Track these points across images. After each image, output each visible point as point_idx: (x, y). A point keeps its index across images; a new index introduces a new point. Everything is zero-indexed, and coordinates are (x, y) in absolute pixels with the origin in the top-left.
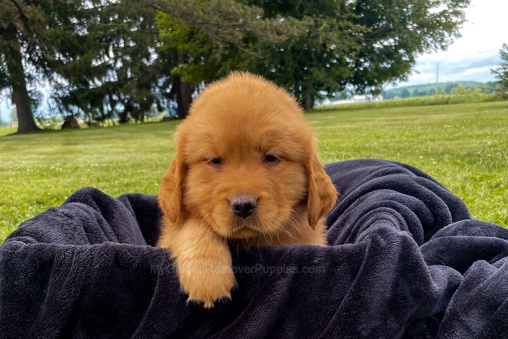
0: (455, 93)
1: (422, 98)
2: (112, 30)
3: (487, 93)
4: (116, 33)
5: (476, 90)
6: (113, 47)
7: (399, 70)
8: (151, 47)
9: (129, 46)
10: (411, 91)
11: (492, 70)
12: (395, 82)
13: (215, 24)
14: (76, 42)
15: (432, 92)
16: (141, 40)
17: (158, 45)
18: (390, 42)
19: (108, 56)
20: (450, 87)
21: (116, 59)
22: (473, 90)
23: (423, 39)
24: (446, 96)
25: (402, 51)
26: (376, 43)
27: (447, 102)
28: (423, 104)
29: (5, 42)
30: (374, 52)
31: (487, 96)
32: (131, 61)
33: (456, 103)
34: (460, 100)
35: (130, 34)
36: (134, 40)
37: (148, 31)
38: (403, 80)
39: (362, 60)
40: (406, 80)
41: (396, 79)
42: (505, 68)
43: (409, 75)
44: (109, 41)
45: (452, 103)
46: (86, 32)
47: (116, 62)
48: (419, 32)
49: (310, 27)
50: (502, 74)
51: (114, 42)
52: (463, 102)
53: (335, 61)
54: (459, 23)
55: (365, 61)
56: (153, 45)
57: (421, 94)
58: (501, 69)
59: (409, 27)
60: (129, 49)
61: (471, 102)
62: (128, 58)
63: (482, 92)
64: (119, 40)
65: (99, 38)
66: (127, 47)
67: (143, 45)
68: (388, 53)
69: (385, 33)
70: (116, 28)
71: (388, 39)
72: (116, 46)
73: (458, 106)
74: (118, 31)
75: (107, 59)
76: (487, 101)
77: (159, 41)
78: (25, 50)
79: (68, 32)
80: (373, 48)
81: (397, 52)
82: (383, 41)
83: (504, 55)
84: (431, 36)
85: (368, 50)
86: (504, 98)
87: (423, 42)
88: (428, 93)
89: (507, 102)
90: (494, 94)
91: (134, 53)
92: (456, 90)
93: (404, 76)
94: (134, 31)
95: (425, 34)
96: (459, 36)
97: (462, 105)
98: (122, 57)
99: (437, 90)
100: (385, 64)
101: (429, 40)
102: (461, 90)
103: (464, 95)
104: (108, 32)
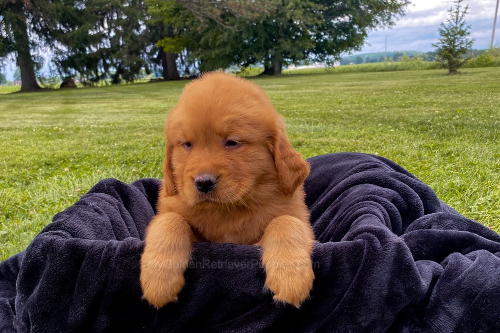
0: (401, 61)
1: (374, 65)
2: (107, 5)
3: (429, 61)
4: (110, 8)
5: (419, 59)
6: (108, 19)
7: (354, 41)
8: (141, 20)
9: (121, 19)
10: (364, 59)
11: (433, 44)
12: (351, 51)
13: (196, 3)
14: (75, 15)
15: (382, 59)
16: (133, 14)
17: (147, 18)
18: (346, 19)
19: (103, 26)
20: (396, 56)
21: (109, 30)
22: (416, 59)
23: (373, 17)
24: (395, 63)
25: (356, 26)
26: (334, 19)
27: (395, 69)
28: (375, 70)
29: (13, 15)
30: (333, 27)
31: (428, 63)
32: (123, 31)
33: (403, 70)
34: (406, 67)
35: (123, 9)
36: (126, 14)
37: (138, 7)
38: (357, 50)
39: (322, 34)
40: (360, 50)
41: (351, 50)
42: (443, 43)
43: (362, 46)
44: (104, 14)
45: (400, 70)
46: (84, 6)
47: (109, 32)
48: (370, 11)
49: (278, 6)
50: (441, 48)
51: (108, 15)
52: (409, 69)
53: (299, 34)
54: (403, 5)
55: (325, 34)
56: (142, 18)
57: (372, 61)
58: (440, 43)
59: (362, 7)
60: (121, 21)
61: (415, 70)
62: (120, 28)
63: (424, 60)
64: (113, 13)
65: (95, 12)
66: (119, 19)
67: (134, 18)
68: (344, 28)
69: (342, 12)
70: (110, 4)
71: (344, 16)
72: (110, 18)
73: (406, 72)
74: (112, 6)
75: (102, 29)
76: (429, 68)
77: (148, 15)
78: (30, 21)
79: (68, 7)
80: (332, 23)
81: (352, 27)
82: (339, 18)
83: (442, 32)
84: (380, 15)
85: (327, 25)
86: (444, 67)
87: (373, 19)
88: (378, 60)
89: (447, 71)
90: (434, 62)
91: (126, 25)
92: (402, 58)
93: (358, 47)
94: (126, 7)
95: (375, 13)
96: (404, 15)
97: (409, 71)
98: (115, 28)
99: (386, 58)
100: (342, 37)
101: (378, 18)
102: (406, 58)
103: (409, 63)
104: (104, 7)
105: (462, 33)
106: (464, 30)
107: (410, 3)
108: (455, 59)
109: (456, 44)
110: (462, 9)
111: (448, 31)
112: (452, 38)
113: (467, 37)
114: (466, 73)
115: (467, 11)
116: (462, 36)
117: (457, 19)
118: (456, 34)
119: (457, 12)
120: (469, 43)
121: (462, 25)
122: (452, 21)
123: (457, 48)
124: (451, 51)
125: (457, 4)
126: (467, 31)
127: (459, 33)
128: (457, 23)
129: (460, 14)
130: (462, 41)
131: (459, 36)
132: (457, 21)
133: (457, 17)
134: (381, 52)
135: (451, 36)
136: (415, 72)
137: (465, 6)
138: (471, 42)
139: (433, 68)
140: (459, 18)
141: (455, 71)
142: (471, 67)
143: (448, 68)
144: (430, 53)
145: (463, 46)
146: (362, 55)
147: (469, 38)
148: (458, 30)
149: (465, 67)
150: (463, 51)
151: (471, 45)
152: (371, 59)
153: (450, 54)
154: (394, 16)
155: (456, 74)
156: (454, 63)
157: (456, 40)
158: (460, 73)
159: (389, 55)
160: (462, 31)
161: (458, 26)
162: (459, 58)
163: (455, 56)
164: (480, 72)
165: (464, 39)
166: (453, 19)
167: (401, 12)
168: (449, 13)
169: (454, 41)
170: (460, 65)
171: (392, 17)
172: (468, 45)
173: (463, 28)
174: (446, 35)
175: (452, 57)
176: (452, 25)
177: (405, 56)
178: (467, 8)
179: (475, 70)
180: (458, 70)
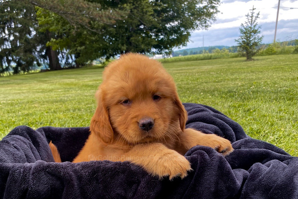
0: (214, 53)
1: (195, 56)
2: (7, 17)
3: (233, 52)
4: (9, 19)
5: (226, 51)
6: (8, 27)
7: (182, 40)
9: (18, 27)
10: (189, 52)
11: (235, 40)
12: (180, 46)
13: (71, 14)
15: (201, 52)
16: (26, 24)
17: (36, 26)
18: (175, 23)
19: (5, 33)
20: (211, 49)
21: (9, 35)
22: (224, 51)
23: (194, 22)
24: (210, 55)
25: (182, 29)
26: (167, 24)
27: (210, 58)
28: (197, 59)
30: (167, 29)
31: (233, 54)
32: (19, 36)
33: (216, 58)
34: (218, 57)
35: (18, 20)
36: (20, 24)
37: (29, 18)
38: (184, 45)
39: (160, 34)
40: (186, 46)
41: (180, 45)
42: (242, 39)
44: (5, 24)
45: (214, 59)
47: (9, 37)
48: (192, 18)
50: (241, 42)
51: (8, 24)
52: (219, 58)
53: (144, 35)
54: (215, 13)
55: (162, 35)
56: (32, 26)
57: (194, 53)
58: (240, 39)
59: (186, 15)
60: (17, 29)
61: (224, 58)
63: (230, 52)
64: (11, 23)
66: (16, 27)
67: (27, 26)
68: (174, 30)
69: (172, 19)
70: (9, 16)
71: (174, 22)
72: (9, 26)
73: (217, 60)
74: (10, 18)
75: (4, 35)
76: (233, 57)
80: (166, 27)
81: (180, 30)
82: (171, 23)
83: (242, 31)
84: (199, 20)
85: (163, 28)
86: (243, 56)
87: (194, 24)
88: (198, 53)
89: (245, 58)
90: (236, 53)
91: (21, 31)
92: (215, 51)
93: (184, 43)
94: (21, 18)
95: (196, 19)
96: (215, 20)
97: (219, 60)
98: (13, 34)
99: (204, 51)
100: (173, 36)
101: (198, 22)
102: (218, 51)
103: (220, 54)
104: (4, 19)
105: (255, 32)
106: (256, 29)
107: (219, 12)
108: (251, 50)
109: (251, 39)
110: (255, 15)
111: (246, 30)
112: (248, 35)
113: (258, 34)
114: (258, 60)
115: (258, 17)
116: (255, 33)
117: (252, 22)
118: (251, 33)
119: (252, 17)
120: (260, 39)
121: (255, 26)
122: (248, 23)
123: (252, 42)
124: (248, 44)
125: (252, 11)
126: (259, 31)
127: (253, 31)
128: (251, 24)
129: (254, 18)
130: (255, 37)
131: (252, 34)
132: (251, 23)
133: (252, 20)
134: (200, 47)
135: (248, 34)
136: (224, 60)
137: (257, 13)
138: (261, 38)
139: (236, 56)
140: (253, 21)
141: (251, 58)
142: (262, 56)
143: (246, 57)
144: (233, 47)
145: (256, 41)
146: (187, 49)
147: (260, 35)
148: (252, 29)
149: (257, 55)
150: (256, 44)
151: (261, 40)
152: (193, 52)
153: (247, 46)
154: (209, 21)
155: (251, 60)
156: (250, 52)
157: (251, 37)
158: (254, 60)
159: (206, 48)
160: (255, 30)
161: (252, 27)
162: (254, 49)
163: (251, 47)
164: (267, 59)
165: (256, 36)
166: (249, 22)
167: (213, 18)
168: (247, 17)
169: (250, 38)
170: (254, 54)
171: (207, 22)
172: (259, 40)
173: (256, 28)
174: (245, 33)
175: (249, 48)
176: (248, 26)
177: (217, 49)
178: (258, 14)
179: (264, 57)
180: (253, 58)
